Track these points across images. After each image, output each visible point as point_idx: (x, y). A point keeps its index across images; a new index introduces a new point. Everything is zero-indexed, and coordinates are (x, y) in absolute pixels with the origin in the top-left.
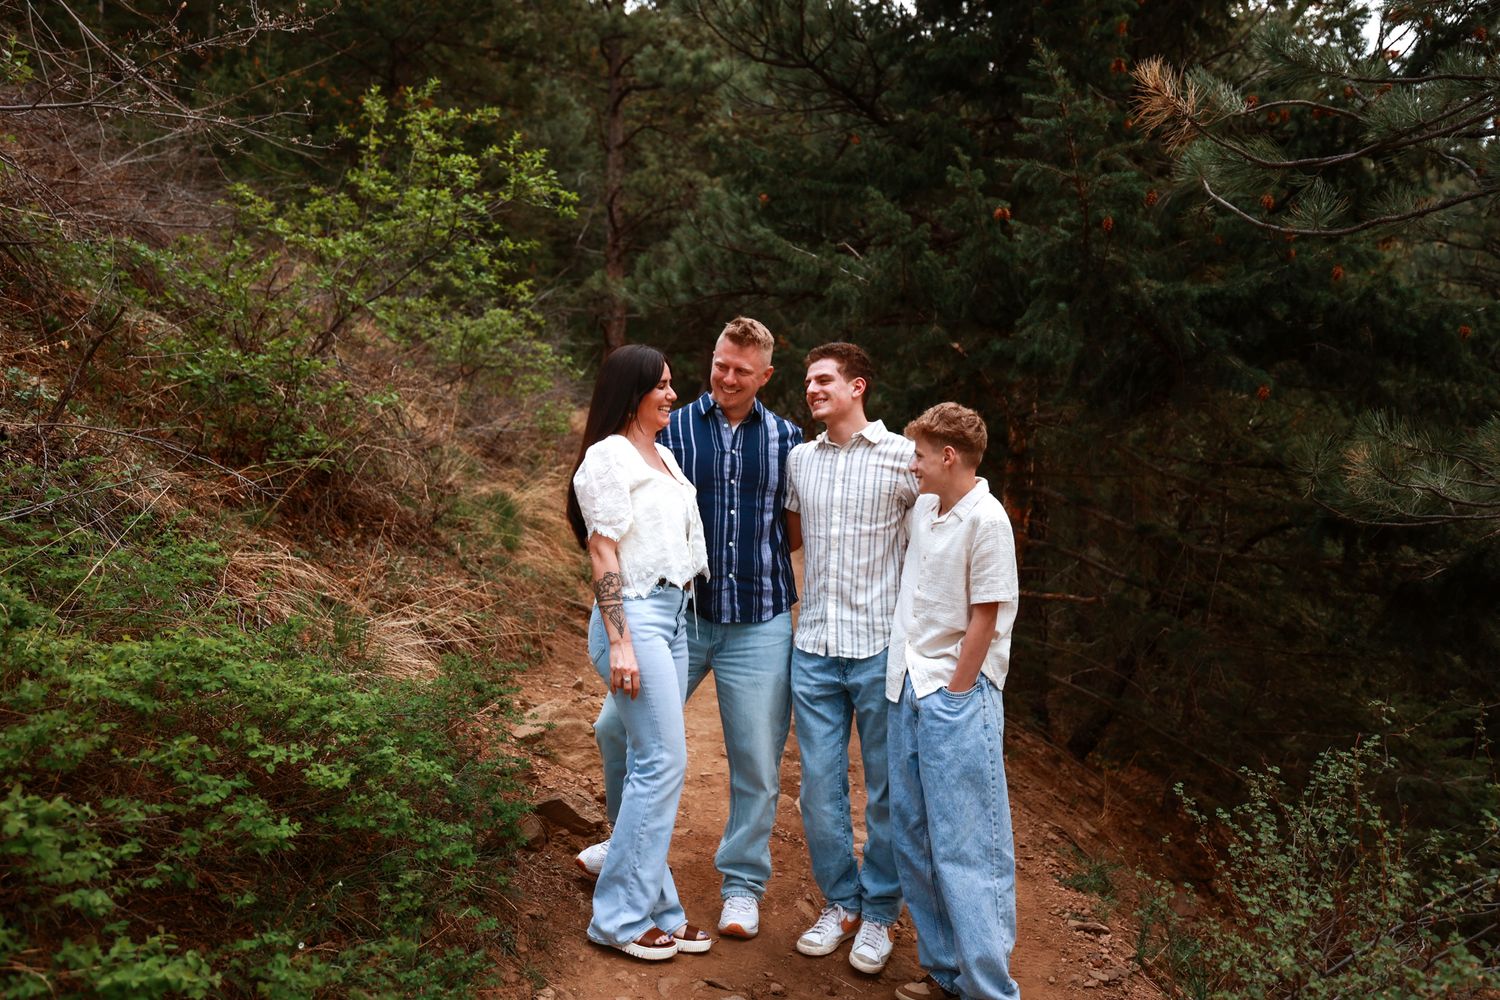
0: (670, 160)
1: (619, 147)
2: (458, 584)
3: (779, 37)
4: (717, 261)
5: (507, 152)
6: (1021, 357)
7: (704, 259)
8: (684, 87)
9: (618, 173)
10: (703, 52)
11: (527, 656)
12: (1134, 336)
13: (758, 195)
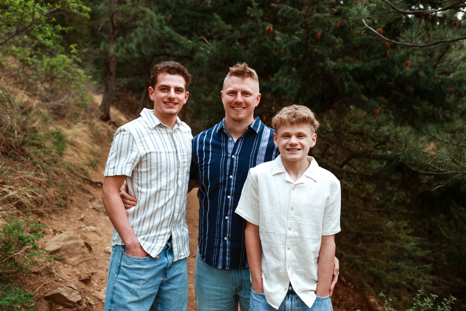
2: (31, 175)
4: (151, 42)
6: (274, 89)
7: (145, 40)
9: (116, 5)
11: (59, 205)
13: (168, 15)
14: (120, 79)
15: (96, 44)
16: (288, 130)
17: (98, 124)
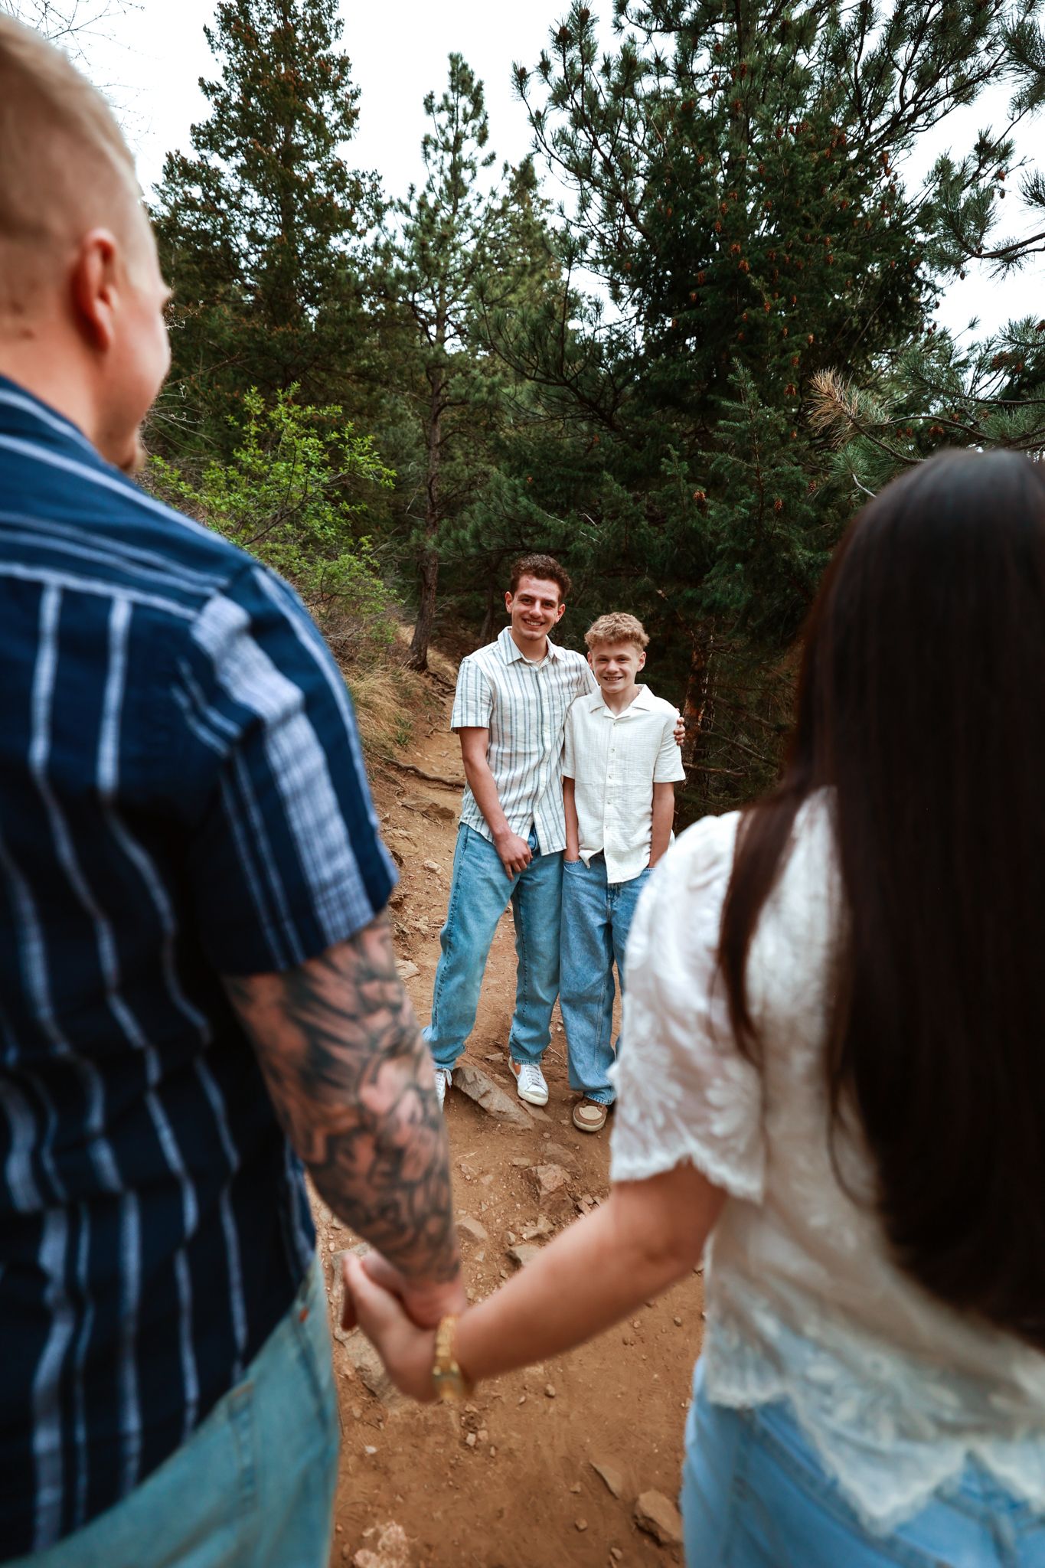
0: (472, 456)
1: (438, 446)
3: (546, 361)
4: (497, 526)
5: (343, 438)
6: (706, 602)
7: (488, 523)
8: (483, 404)
9: (436, 463)
10: (496, 379)
12: (788, 591)
13: (526, 478)
14: (445, 598)
15: (403, 535)
16: (606, 652)
17: (408, 675)
